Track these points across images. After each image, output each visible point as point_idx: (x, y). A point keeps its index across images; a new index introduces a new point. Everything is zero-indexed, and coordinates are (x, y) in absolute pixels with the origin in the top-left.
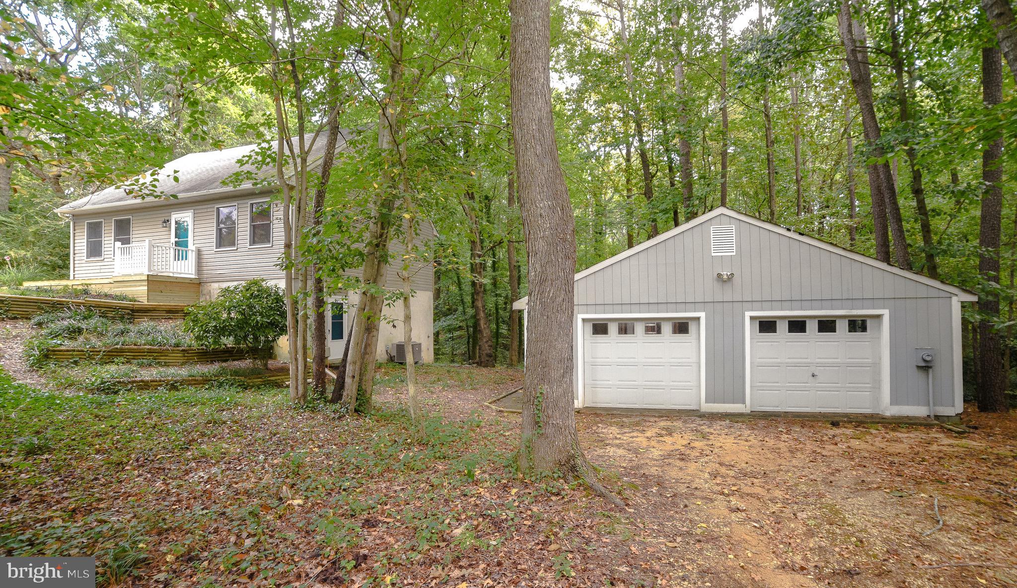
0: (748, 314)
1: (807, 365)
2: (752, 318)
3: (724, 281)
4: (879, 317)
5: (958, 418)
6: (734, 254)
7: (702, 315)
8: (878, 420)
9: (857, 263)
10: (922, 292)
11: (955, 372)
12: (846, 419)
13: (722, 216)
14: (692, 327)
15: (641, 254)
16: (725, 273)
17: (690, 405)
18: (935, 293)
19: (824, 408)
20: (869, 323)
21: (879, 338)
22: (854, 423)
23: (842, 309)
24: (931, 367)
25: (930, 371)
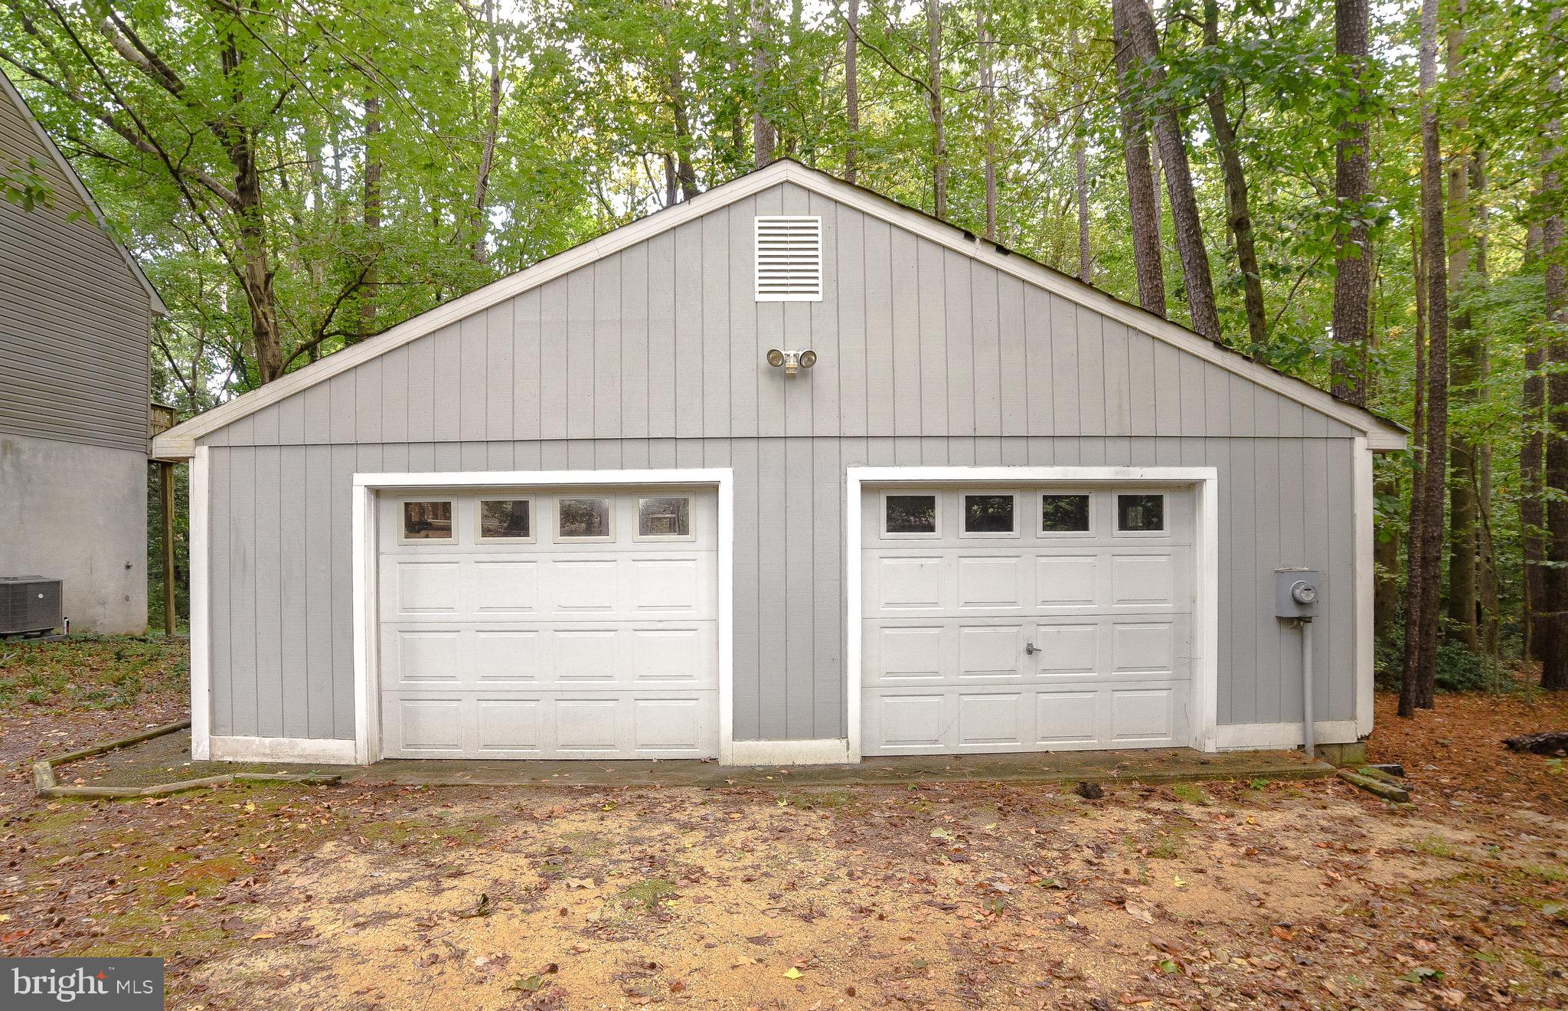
0: (856, 476)
1: (1016, 622)
2: (868, 488)
3: (791, 377)
4: (1192, 488)
5: (1362, 747)
6: (818, 298)
7: (723, 476)
8: (1194, 771)
9: (1141, 338)
10: (1292, 423)
11: (1359, 631)
12: (1114, 773)
13: (787, 189)
14: (697, 514)
15: (548, 292)
16: (792, 353)
17: (692, 746)
18: (1318, 426)
19: (1058, 738)
20: (1170, 507)
21: (1191, 545)
22: (1136, 784)
23: (1105, 463)
24: (1307, 620)
25: (1308, 628)
